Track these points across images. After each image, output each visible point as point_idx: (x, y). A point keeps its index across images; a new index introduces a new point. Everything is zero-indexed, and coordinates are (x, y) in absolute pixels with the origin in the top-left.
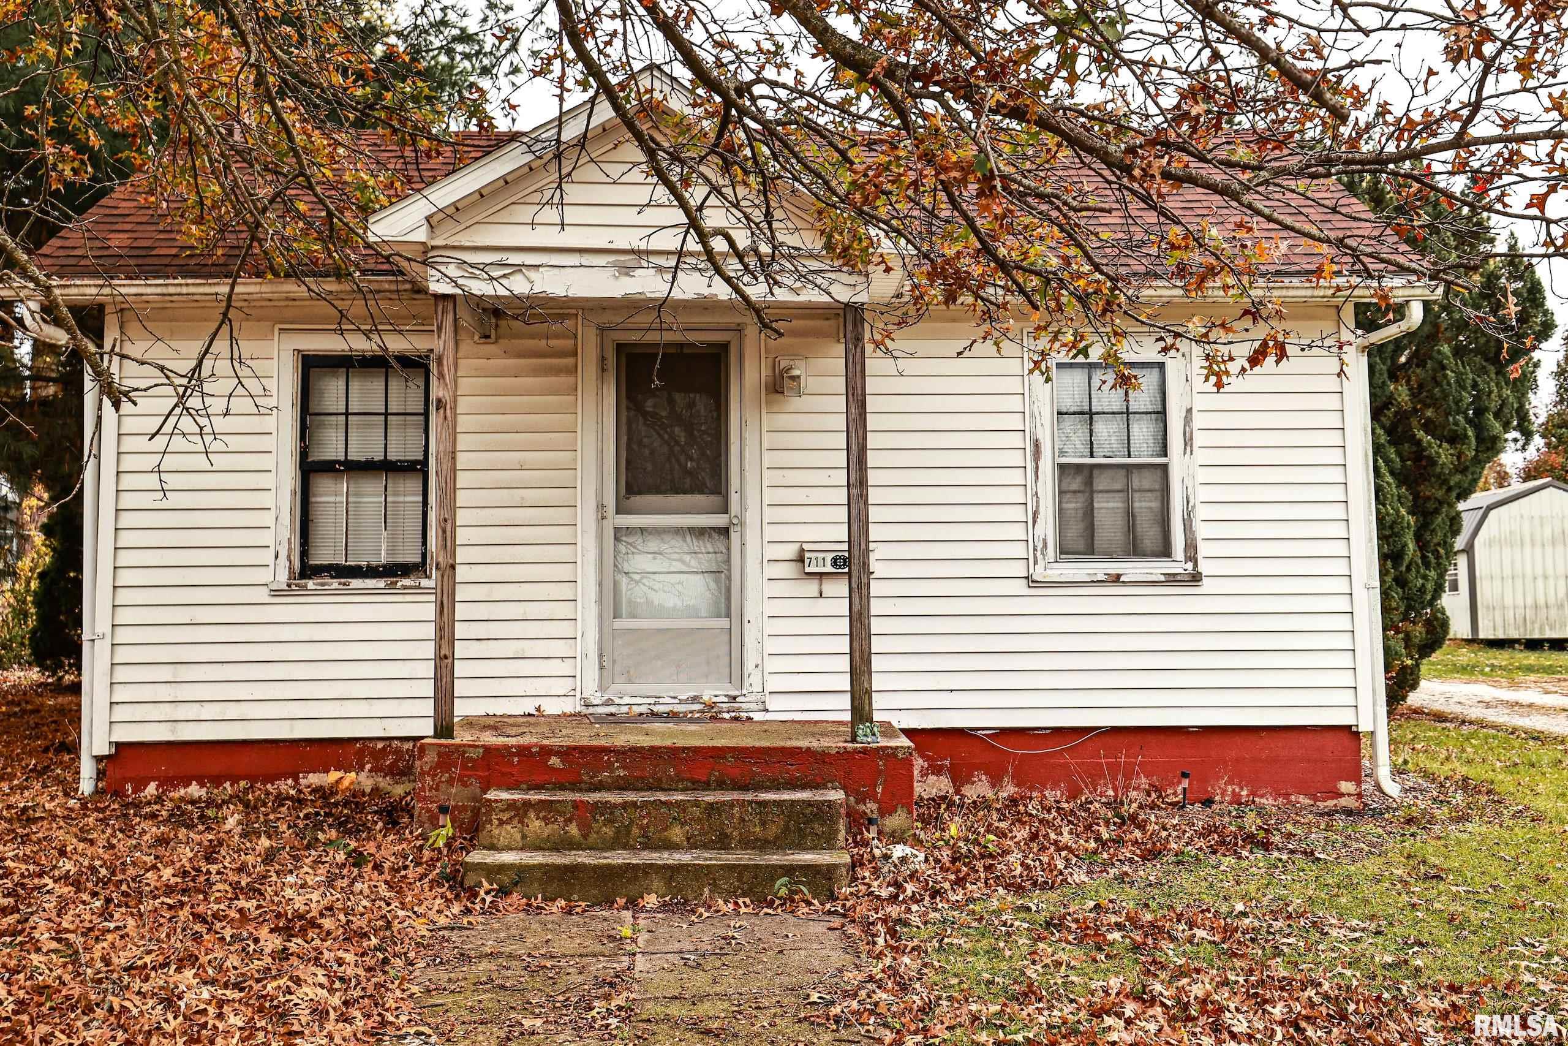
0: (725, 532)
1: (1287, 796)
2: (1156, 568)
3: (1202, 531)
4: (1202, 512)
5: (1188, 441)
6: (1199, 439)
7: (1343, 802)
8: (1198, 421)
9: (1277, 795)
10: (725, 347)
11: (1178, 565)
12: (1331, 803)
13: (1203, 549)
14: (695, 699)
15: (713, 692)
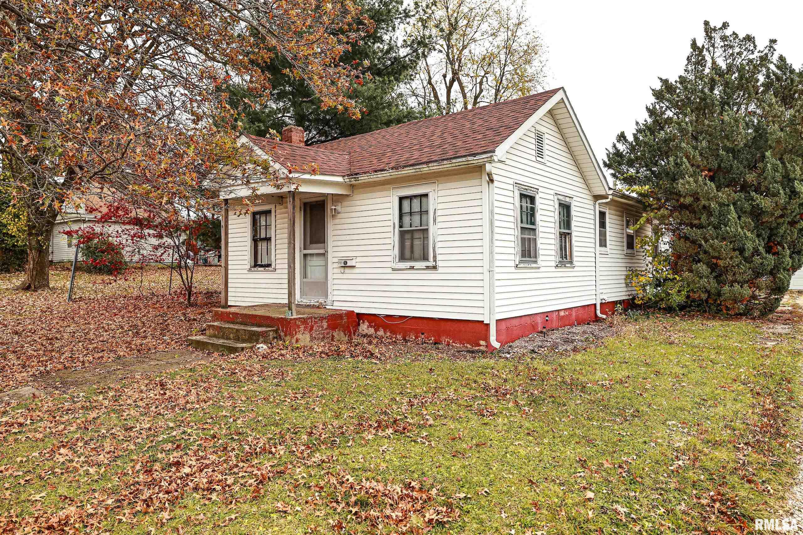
0: (323, 255)
1: (464, 344)
2: (423, 264)
3: (438, 251)
4: (439, 245)
5: (435, 220)
6: (439, 219)
7: (481, 348)
8: (439, 213)
9: (461, 343)
10: (324, 201)
11: (431, 263)
12: (477, 348)
13: (439, 258)
14: (318, 302)
15: (321, 300)
